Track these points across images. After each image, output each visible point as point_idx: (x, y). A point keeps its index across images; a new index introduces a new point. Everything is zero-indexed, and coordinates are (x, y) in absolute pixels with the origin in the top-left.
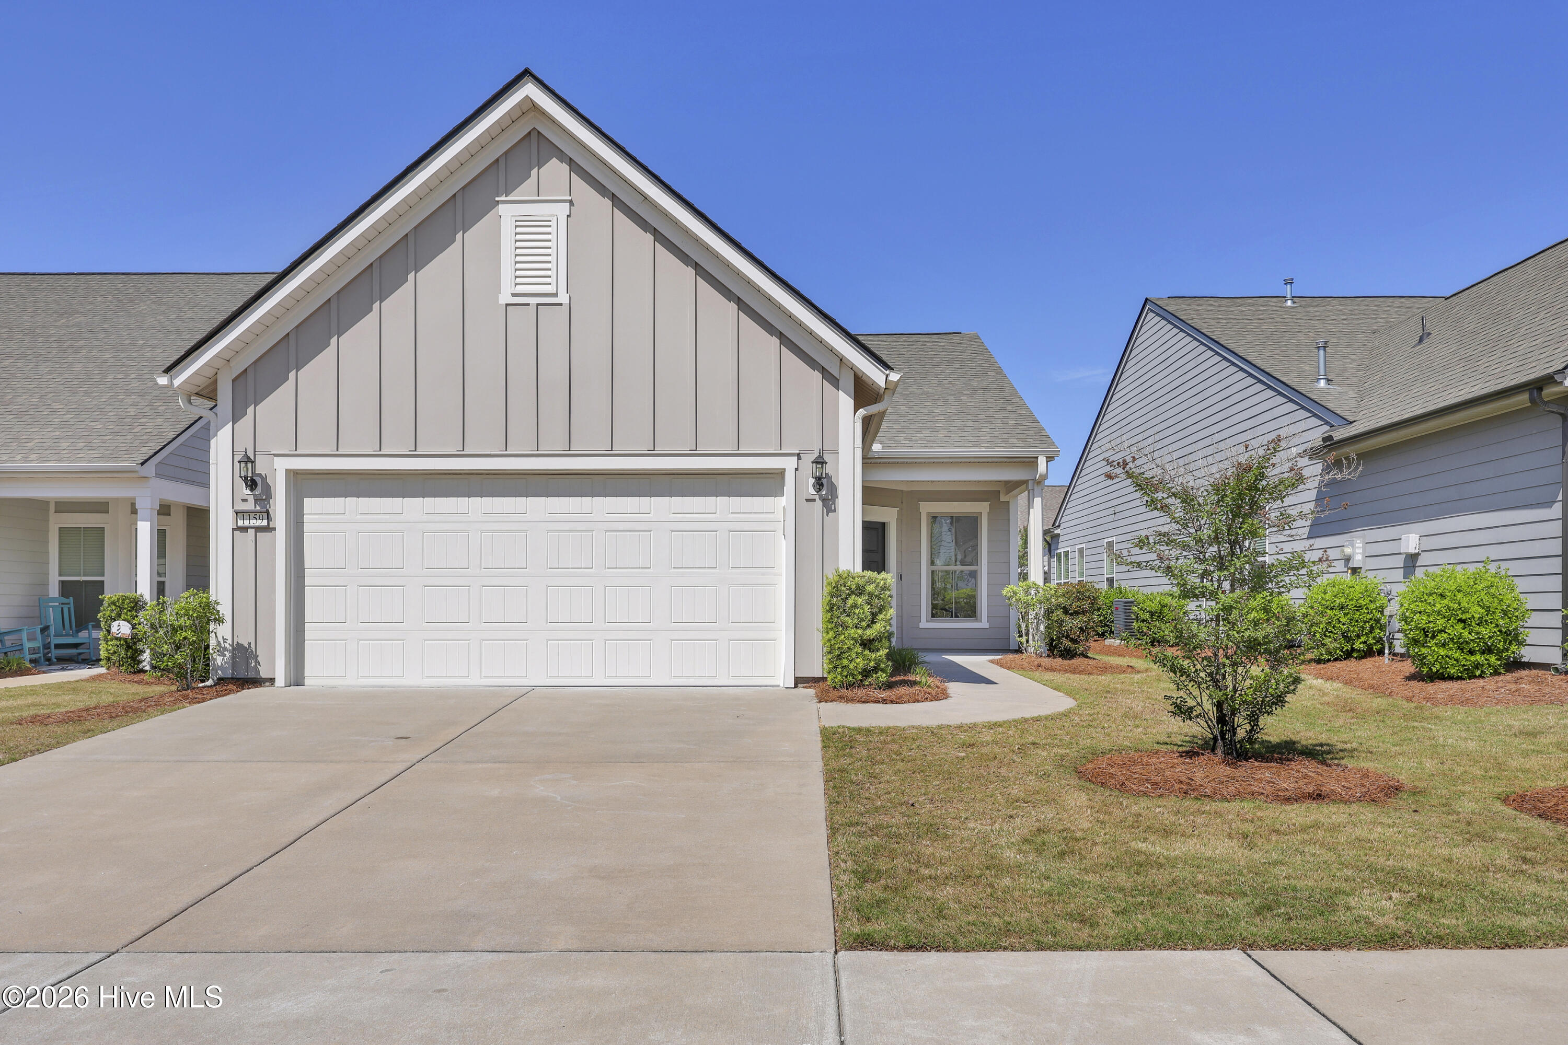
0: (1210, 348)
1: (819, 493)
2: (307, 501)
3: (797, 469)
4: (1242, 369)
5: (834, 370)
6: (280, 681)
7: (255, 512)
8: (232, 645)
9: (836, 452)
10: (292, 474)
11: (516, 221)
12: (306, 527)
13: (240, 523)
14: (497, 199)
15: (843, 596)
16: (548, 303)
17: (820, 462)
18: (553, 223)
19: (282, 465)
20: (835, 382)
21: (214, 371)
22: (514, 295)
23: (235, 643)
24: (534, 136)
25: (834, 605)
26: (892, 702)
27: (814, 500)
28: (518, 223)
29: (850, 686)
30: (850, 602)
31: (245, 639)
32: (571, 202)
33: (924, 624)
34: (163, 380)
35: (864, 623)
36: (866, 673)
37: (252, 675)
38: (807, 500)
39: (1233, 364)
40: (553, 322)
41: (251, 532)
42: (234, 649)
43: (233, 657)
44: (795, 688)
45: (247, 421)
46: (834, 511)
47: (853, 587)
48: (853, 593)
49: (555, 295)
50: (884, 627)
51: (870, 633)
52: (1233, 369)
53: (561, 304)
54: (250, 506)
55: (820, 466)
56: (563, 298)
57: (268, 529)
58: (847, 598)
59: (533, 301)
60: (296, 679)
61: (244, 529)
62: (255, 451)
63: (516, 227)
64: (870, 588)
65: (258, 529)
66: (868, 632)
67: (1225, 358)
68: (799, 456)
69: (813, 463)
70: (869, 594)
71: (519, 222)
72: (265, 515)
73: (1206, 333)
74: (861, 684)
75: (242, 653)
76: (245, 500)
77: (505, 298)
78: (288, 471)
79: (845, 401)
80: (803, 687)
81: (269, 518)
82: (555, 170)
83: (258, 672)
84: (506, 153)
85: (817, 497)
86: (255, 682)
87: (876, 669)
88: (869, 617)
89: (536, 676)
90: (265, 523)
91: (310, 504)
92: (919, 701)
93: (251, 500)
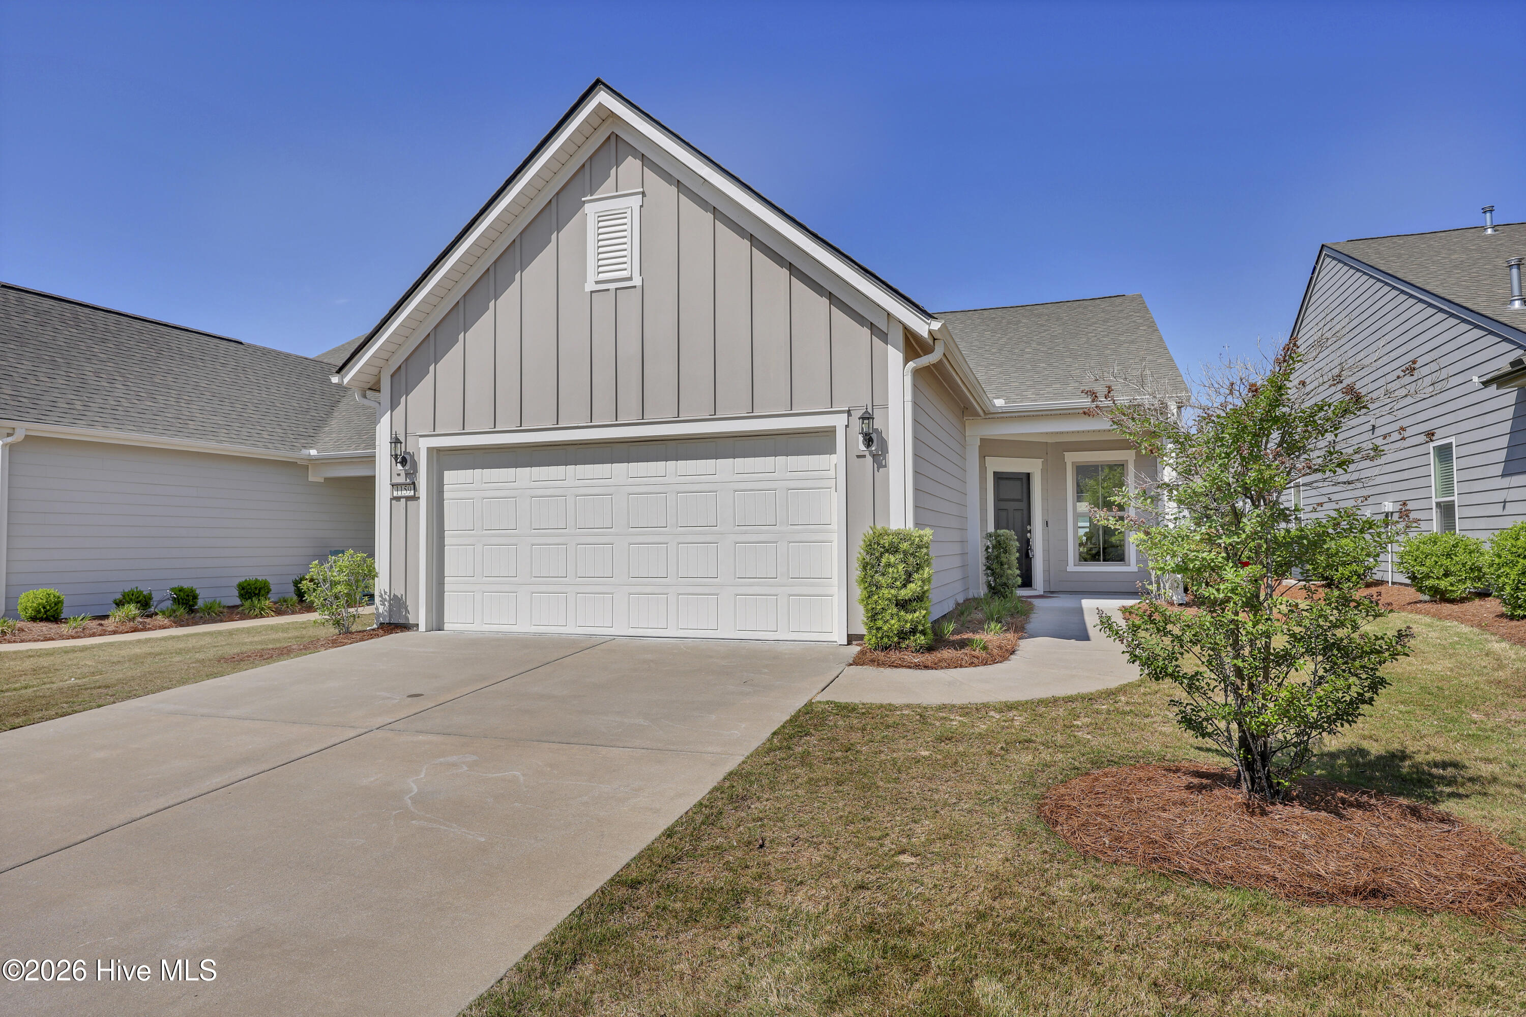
0: (1386, 284)
1: (870, 449)
2: (445, 472)
3: (847, 426)
4: (1420, 300)
5: (882, 325)
6: (422, 627)
7: (405, 485)
8: (390, 596)
9: (885, 407)
10: (435, 451)
11: (599, 217)
12: (446, 495)
13: (395, 494)
14: (583, 199)
15: (877, 554)
16: (623, 288)
17: (867, 417)
18: (628, 215)
19: (424, 444)
20: (884, 337)
21: (377, 371)
22: (597, 282)
23: (392, 595)
24: (613, 139)
25: (867, 563)
26: (926, 667)
27: (864, 456)
28: (600, 219)
29: (886, 648)
30: (884, 560)
31: (399, 591)
32: (643, 194)
33: (1071, 568)
34: (335, 380)
35: (898, 583)
36: (903, 635)
37: (402, 621)
38: (858, 457)
39: (1411, 296)
40: (630, 304)
41: (403, 500)
42: (390, 600)
43: (390, 605)
44: (848, 644)
45: (400, 409)
46: (885, 466)
47: (887, 545)
48: (887, 551)
49: (630, 279)
50: (920, 586)
51: (905, 594)
52: (1412, 301)
53: (635, 287)
54: (402, 479)
55: (867, 421)
56: (637, 281)
57: (415, 498)
58: (881, 556)
59: (612, 286)
60: (437, 624)
61: (398, 499)
62: (406, 434)
63: (599, 222)
64: (905, 546)
65: (408, 498)
66: (903, 592)
67: (1402, 292)
68: (849, 412)
69: (859, 418)
70: (904, 552)
71: (601, 217)
72: (412, 486)
73: (1381, 269)
74: (897, 646)
75: (397, 603)
76: (399, 475)
77: (590, 286)
78: (430, 450)
79: (895, 355)
80: (857, 645)
81: (415, 489)
82: (631, 165)
83: (407, 619)
84: (591, 158)
85: (867, 453)
86: (405, 627)
87: (914, 631)
88: (904, 577)
89: (620, 629)
90: (412, 493)
91: (450, 476)
92: (961, 666)
93: (403, 474)
